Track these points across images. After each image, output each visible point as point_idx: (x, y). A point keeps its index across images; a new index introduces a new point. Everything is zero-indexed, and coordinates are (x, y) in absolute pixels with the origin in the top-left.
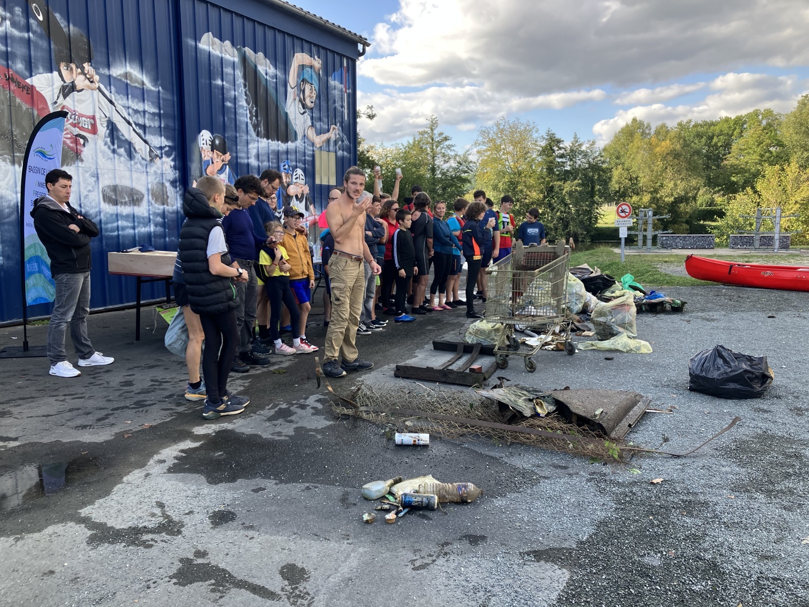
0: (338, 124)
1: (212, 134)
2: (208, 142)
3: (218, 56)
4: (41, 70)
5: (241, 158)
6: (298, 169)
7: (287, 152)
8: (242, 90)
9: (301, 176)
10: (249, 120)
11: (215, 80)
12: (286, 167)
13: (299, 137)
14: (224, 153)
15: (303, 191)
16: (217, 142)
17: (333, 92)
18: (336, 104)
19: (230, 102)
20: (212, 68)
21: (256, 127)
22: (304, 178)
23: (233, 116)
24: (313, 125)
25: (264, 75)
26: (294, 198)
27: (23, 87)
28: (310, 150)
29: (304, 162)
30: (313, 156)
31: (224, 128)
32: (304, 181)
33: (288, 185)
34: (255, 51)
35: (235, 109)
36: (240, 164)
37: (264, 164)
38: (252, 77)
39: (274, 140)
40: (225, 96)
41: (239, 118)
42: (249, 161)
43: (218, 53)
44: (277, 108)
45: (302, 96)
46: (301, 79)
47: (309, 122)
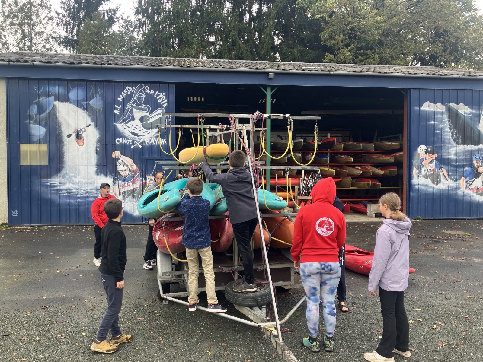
1: (426, 146)
2: (424, 150)
3: (432, 111)
8: (447, 124)
12: (478, 158)
14: (433, 154)
16: (429, 150)
19: (438, 130)
20: (428, 117)
21: (455, 140)
23: (440, 137)
25: (463, 114)
33: (479, 167)
34: (457, 103)
35: (442, 133)
36: (444, 159)
37: (460, 157)
38: (454, 116)
39: (469, 145)
40: (435, 128)
41: (444, 137)
42: (450, 157)
43: (433, 110)
44: (472, 128)
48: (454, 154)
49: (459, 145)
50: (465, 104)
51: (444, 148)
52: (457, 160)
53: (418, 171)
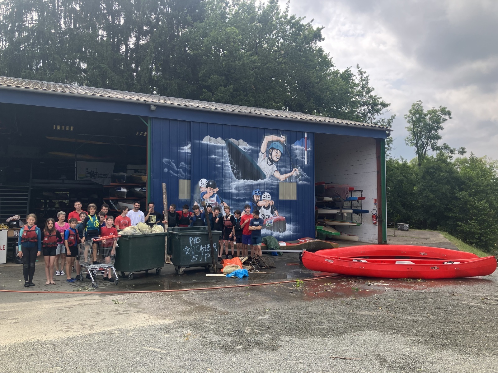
0: (299, 167)
1: (207, 180)
2: (205, 184)
3: (213, 146)
5: (224, 189)
6: (265, 193)
7: (258, 185)
8: (227, 159)
9: (268, 196)
10: (231, 172)
11: (210, 155)
12: (257, 192)
13: (267, 177)
14: (214, 188)
15: (269, 204)
16: (211, 183)
17: (295, 151)
18: (297, 157)
19: (219, 165)
20: (208, 151)
21: (235, 175)
22: (270, 197)
23: (221, 171)
24: (278, 170)
25: (243, 149)
26: (262, 207)
28: (276, 183)
29: (271, 189)
30: (278, 186)
31: (215, 177)
32: (271, 199)
33: (258, 201)
34: (237, 139)
35: (223, 167)
36: (225, 193)
37: (241, 191)
38: (234, 152)
39: (249, 180)
40: (216, 162)
41: (225, 171)
42: (231, 191)
43: (213, 144)
44: (251, 164)
45: (270, 156)
46: (270, 148)
47: (275, 169)
48: (235, 188)
49: (239, 179)
50: (245, 140)
52: (238, 195)
53: (199, 205)
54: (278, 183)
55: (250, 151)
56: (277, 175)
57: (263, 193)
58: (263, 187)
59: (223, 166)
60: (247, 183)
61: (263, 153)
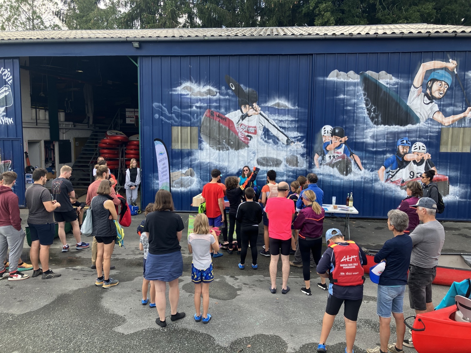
1: (332, 126)
2: (329, 132)
3: (342, 82)
4: (232, 110)
5: (356, 139)
6: (417, 143)
7: (406, 132)
8: (361, 98)
9: (421, 147)
10: (367, 115)
11: (338, 95)
12: (405, 142)
13: (421, 120)
14: (342, 137)
15: (423, 158)
16: (337, 131)
19: (350, 106)
20: (335, 90)
21: (372, 119)
22: (425, 148)
23: (352, 115)
24: (440, 111)
25: (385, 84)
26: (412, 162)
27: (224, 119)
28: (436, 129)
29: (426, 138)
30: (440, 132)
31: (344, 122)
32: (426, 151)
33: (406, 153)
34: (378, 71)
35: (354, 110)
36: (356, 143)
37: (380, 141)
38: (372, 88)
39: (392, 125)
40: (345, 104)
41: (358, 115)
42: (364, 140)
43: (342, 80)
44: (397, 104)
45: (428, 91)
46: (429, 79)
47: (436, 108)
48: (370, 137)
49: (377, 125)
50: (388, 72)
51: (358, 129)
52: (375, 145)
53: (320, 158)
54: (439, 128)
55: (397, 86)
56: (439, 117)
57: (413, 142)
58: (414, 135)
59: (355, 108)
60: (389, 130)
61: (417, 88)
